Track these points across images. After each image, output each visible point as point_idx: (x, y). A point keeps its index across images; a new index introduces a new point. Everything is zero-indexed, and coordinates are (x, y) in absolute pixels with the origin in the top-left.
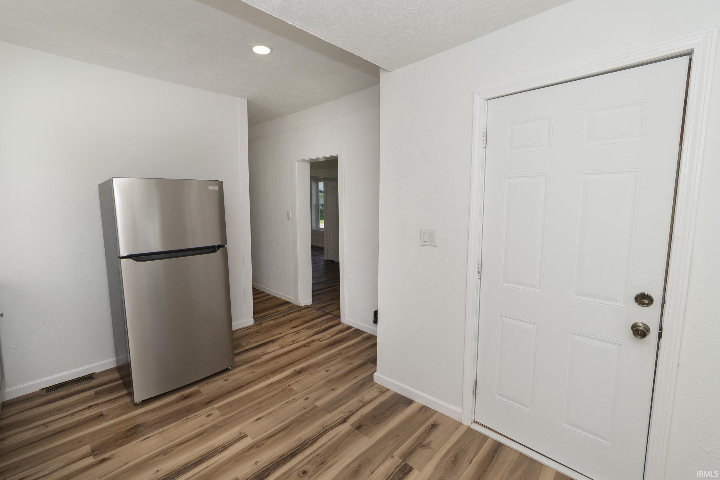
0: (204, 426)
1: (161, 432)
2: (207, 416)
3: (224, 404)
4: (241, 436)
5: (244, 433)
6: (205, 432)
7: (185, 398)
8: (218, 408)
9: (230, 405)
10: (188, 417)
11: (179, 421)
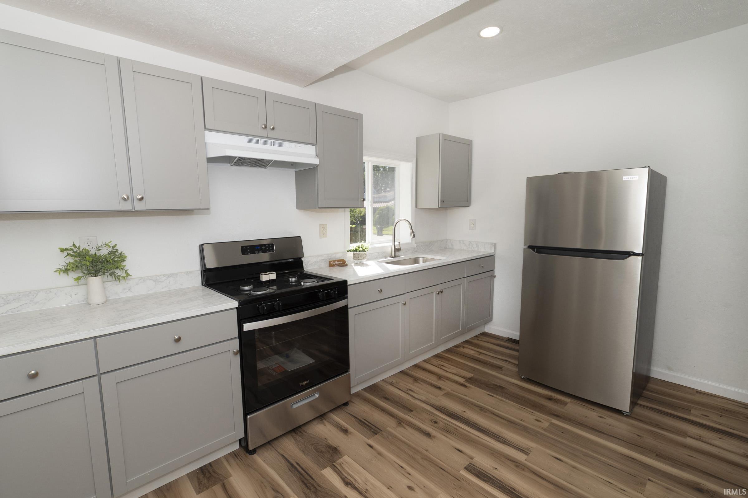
0: (523, 422)
1: (501, 400)
2: (536, 420)
3: (560, 426)
4: (525, 450)
5: (531, 451)
6: (515, 424)
7: (550, 399)
8: (552, 424)
9: (564, 431)
10: (527, 409)
11: (518, 405)
